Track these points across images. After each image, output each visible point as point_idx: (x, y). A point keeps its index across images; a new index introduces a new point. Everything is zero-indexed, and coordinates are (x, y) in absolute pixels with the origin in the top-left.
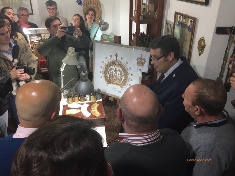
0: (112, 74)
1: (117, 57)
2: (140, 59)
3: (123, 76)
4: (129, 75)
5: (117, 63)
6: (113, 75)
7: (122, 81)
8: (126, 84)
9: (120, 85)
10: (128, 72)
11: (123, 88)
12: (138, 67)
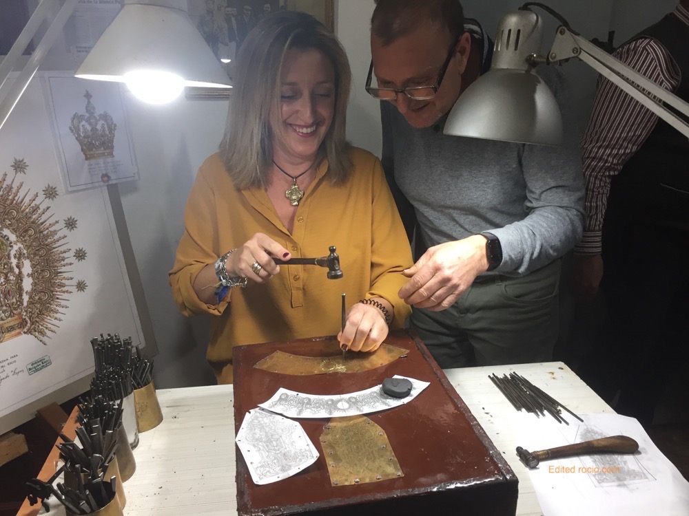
4: (55, 232)
7: (26, 293)
8: (59, 292)
9: (27, 322)
10: (42, 223)
11: (46, 331)
12: (92, 167)
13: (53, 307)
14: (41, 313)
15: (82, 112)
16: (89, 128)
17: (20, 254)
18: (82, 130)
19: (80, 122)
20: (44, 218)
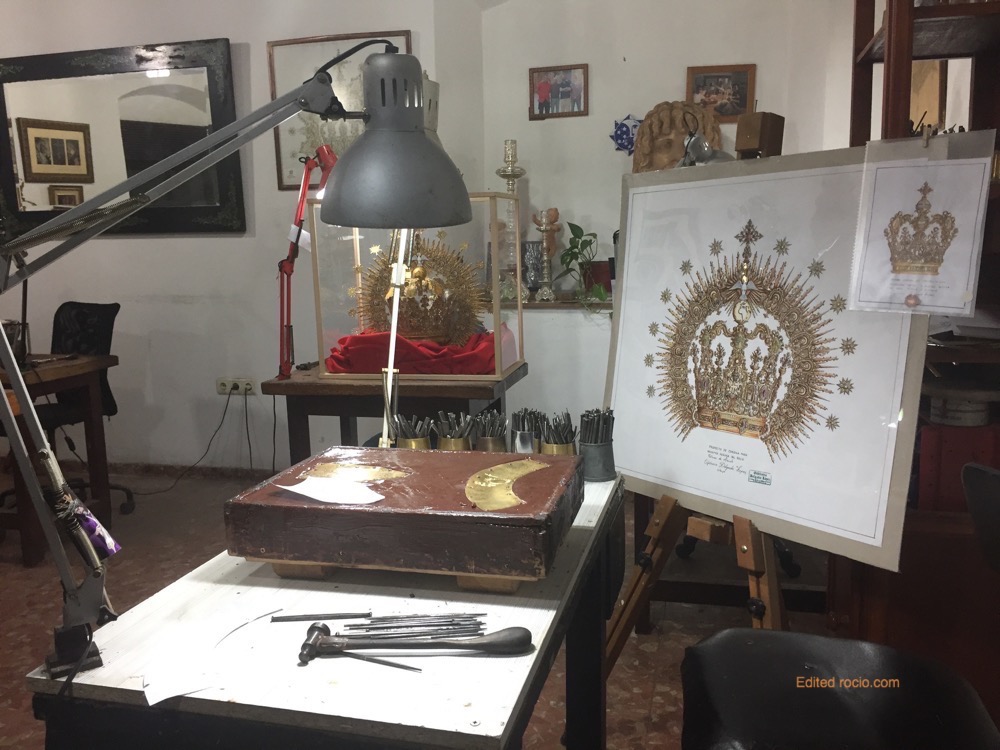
0: (714, 359)
2: (915, 223)
3: (785, 362)
4: (827, 350)
5: (751, 285)
6: (723, 367)
7: (778, 401)
9: (767, 429)
10: (818, 336)
11: (780, 449)
12: (898, 282)
13: (796, 429)
14: (781, 429)
15: (910, 210)
17: (787, 360)
19: (901, 224)
20: (822, 330)
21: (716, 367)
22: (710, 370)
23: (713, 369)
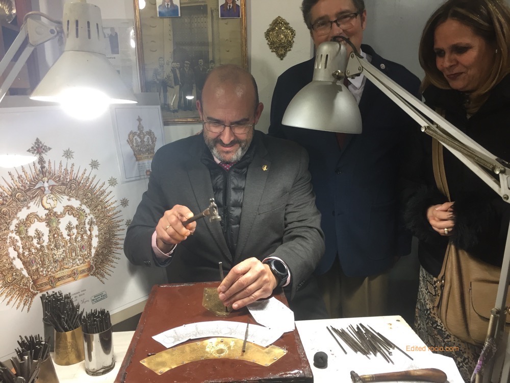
1: (43, 155)
2: (139, 136)
4: (114, 208)
5: (52, 182)
6: (45, 244)
7: (94, 248)
8: (115, 248)
9: (93, 268)
10: (106, 202)
11: (105, 274)
12: (140, 166)
13: (111, 258)
14: (102, 262)
15: (135, 130)
16: (139, 140)
17: (92, 222)
18: (134, 142)
19: (134, 137)
20: (108, 198)
21: (38, 246)
22: (33, 251)
23: (36, 248)
